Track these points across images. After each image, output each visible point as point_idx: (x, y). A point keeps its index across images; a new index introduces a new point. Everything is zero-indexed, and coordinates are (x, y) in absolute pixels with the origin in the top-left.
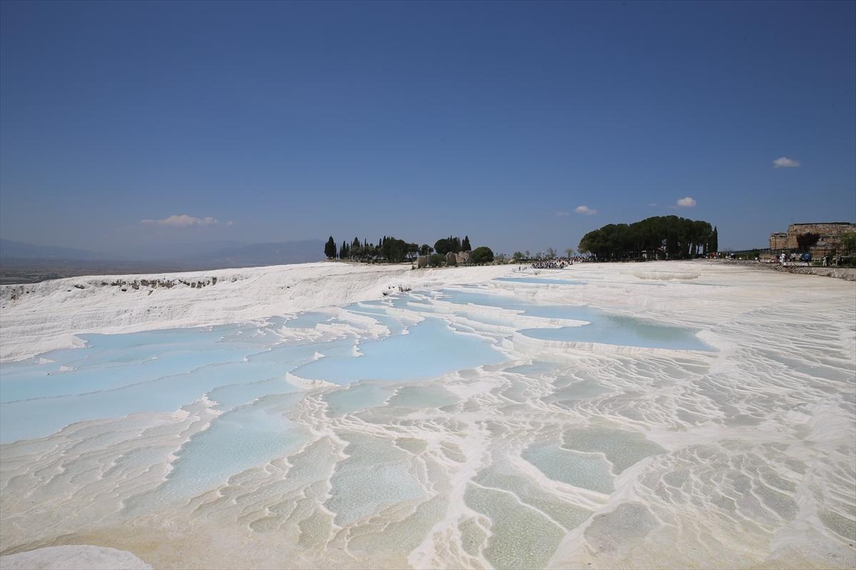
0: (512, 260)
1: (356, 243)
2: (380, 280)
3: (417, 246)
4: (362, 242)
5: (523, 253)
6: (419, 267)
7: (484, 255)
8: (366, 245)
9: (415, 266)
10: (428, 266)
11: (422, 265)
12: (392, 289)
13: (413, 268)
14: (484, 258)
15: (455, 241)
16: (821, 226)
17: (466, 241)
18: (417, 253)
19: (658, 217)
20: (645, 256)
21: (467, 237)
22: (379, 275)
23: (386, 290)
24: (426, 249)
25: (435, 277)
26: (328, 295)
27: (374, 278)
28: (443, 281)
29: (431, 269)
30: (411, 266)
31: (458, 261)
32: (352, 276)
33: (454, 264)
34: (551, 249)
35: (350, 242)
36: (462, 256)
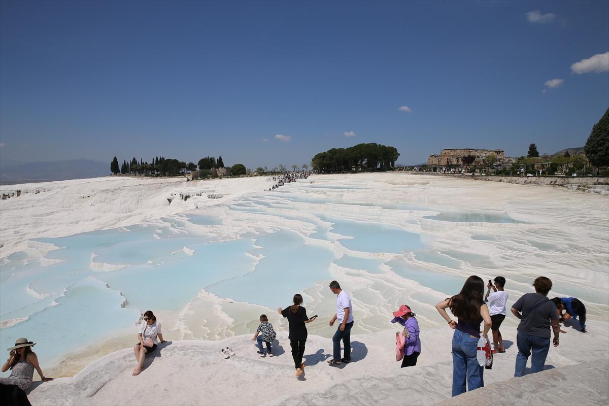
0: (255, 173)
1: (134, 161)
2: (164, 190)
3: (185, 163)
4: (139, 161)
5: (263, 168)
6: (193, 179)
7: (240, 169)
8: (142, 163)
9: (189, 178)
10: (199, 178)
11: (195, 178)
12: (174, 196)
13: (188, 180)
14: (240, 172)
15: (212, 160)
16: (459, 151)
17: (220, 160)
18: (185, 169)
19: (364, 144)
20: (354, 169)
21: (220, 157)
22: (163, 185)
23: (170, 197)
24: (192, 167)
25: (208, 187)
26: (124, 202)
27: (159, 188)
28: (214, 189)
29: (202, 181)
30: (186, 179)
31: (219, 174)
32: (142, 187)
33: (215, 176)
34: (281, 165)
35: (129, 161)
36: (220, 171)
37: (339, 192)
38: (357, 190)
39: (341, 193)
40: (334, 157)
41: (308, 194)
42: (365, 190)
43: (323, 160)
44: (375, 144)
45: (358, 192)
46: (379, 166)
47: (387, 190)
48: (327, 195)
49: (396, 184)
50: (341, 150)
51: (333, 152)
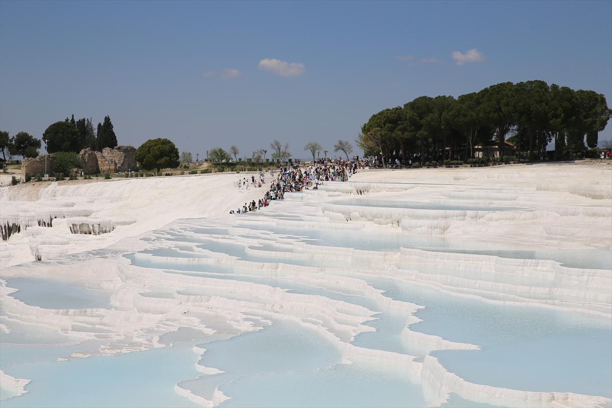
0: (205, 165)
5: (227, 150)
6: (28, 179)
7: (162, 154)
9: (18, 177)
10: (46, 177)
11: (34, 176)
13: (15, 182)
14: (162, 160)
15: (83, 126)
17: (107, 128)
18: (6, 150)
20: (479, 155)
21: (107, 120)
24: (25, 145)
25: (70, 201)
28: (88, 207)
29: (54, 185)
30: (8, 179)
31: (103, 167)
33: (93, 172)
34: (277, 143)
36: (107, 156)
37: (436, 218)
38: (490, 215)
39: (442, 222)
40: (423, 121)
41: (351, 224)
42: (510, 214)
43: (392, 130)
44: (542, 84)
45: (491, 219)
46: (551, 146)
47: (573, 214)
48: (404, 228)
49: (601, 197)
50: (443, 103)
51: (422, 106)
